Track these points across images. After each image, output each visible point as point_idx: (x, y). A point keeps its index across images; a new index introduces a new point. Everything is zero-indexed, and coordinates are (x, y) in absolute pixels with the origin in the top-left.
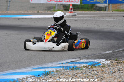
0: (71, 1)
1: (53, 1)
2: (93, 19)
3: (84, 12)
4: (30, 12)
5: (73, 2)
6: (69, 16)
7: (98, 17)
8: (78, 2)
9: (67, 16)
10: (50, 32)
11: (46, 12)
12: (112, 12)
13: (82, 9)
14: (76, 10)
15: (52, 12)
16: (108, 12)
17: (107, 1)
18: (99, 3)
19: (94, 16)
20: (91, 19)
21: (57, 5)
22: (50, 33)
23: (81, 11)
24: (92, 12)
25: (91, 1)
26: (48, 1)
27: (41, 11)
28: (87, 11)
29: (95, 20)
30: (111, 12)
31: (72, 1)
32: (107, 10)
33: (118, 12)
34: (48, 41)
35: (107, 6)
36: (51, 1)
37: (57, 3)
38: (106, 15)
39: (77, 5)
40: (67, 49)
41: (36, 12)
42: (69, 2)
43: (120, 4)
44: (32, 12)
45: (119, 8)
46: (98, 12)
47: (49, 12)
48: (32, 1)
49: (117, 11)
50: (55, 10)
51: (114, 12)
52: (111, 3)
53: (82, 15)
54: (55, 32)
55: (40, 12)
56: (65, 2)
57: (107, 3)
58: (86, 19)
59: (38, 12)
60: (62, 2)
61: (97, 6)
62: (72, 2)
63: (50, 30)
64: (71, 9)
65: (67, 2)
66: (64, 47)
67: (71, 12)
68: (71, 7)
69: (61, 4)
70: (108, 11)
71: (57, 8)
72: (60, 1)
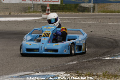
2: (73, 22)
3: (64, 13)
5: (53, 1)
6: (46, 18)
7: (79, 19)
8: (58, 2)
9: (43, 18)
11: (20, 13)
12: (98, 14)
13: (63, 10)
14: (57, 11)
15: (27, 13)
16: (93, 14)
18: (83, 2)
19: (75, 18)
20: (71, 22)
23: (61, 13)
24: (73, 14)
26: (23, 0)
27: (14, 13)
28: (68, 13)
29: (75, 23)
31: (51, 1)
35: (92, 6)
37: (32, 3)
38: (90, 17)
39: (57, 5)
41: (7, 14)
42: (48, 1)
43: (109, 4)
44: (2, 14)
45: (107, 8)
46: (81, 13)
47: (23, 14)
49: (103, 12)
50: (30, 11)
52: (96, 3)
53: (62, 18)
55: (12, 13)
56: (43, 1)
58: (65, 22)
59: (10, 14)
60: (39, 1)
61: (81, 7)
62: (51, 2)
64: (48, 10)
65: (45, 1)
67: (48, 14)
68: (48, 8)
69: (38, 4)
70: (93, 11)
71: (32, 9)
72: (37, 1)
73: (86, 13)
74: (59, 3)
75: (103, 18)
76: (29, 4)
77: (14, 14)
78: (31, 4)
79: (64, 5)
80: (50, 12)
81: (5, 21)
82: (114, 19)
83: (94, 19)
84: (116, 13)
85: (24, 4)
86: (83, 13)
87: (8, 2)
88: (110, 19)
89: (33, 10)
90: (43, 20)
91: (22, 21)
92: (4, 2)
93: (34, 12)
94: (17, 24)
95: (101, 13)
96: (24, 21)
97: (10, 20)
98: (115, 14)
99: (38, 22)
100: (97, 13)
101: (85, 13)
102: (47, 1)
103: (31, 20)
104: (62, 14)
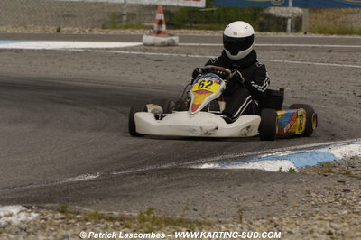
4: (32, 31)
6: (153, 45)
10: (206, 84)
11: (87, 30)
12: (304, 36)
13: (206, 23)
15: (107, 30)
16: (292, 35)
21: (125, 7)
22: (206, 87)
23: (202, 31)
27: (71, 29)
34: (200, 108)
40: (255, 132)
41: (52, 30)
44: (39, 30)
47: (96, 32)
49: (321, 33)
51: (308, 36)
53: (198, 44)
54: (220, 83)
55: (65, 30)
59: (58, 31)
63: (207, 79)
64: (160, 23)
66: (248, 127)
67: (159, 33)
71: (125, 18)
73: (271, 35)
74: (202, 4)
75: (314, 47)
76: (115, 5)
77: (71, 31)
78: (120, 5)
79: (214, 9)
80: (164, 27)
81: (34, 50)
82: (341, 51)
83: (284, 50)
84: (356, 37)
86: (263, 33)
88: (330, 51)
89: (126, 21)
90: (141, 50)
91: (78, 52)
93: (126, 27)
94: (61, 60)
95: (313, 36)
96: (86, 51)
97: (48, 48)
98: (351, 37)
99: (123, 55)
100: (301, 35)
101: (268, 33)
103: (107, 49)
104: (206, 34)
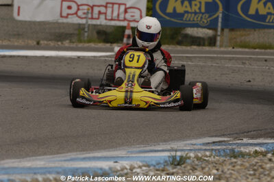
0: (122, 17)
1: (75, 16)
16: (222, 49)
17: (220, 20)
21: (86, 26)
25: (173, 20)
26: (61, 16)
30: (230, 49)
31: (125, 19)
32: (218, 43)
33: (247, 50)
35: (219, 34)
36: (70, 16)
37: (87, 22)
42: (118, 20)
44: (20, 43)
46: (195, 47)
48: (19, 14)
56: (106, 19)
57: (220, 24)
59: (38, 43)
60: (98, 19)
62: (126, 21)
65: (112, 20)
68: (129, 32)
70: (221, 46)
72: (92, 18)
85: (63, 23)
86: (201, 48)
87: (28, 19)
89: (88, 37)
92: (20, 18)
95: (240, 50)
101: (204, 48)
102: (115, 20)
